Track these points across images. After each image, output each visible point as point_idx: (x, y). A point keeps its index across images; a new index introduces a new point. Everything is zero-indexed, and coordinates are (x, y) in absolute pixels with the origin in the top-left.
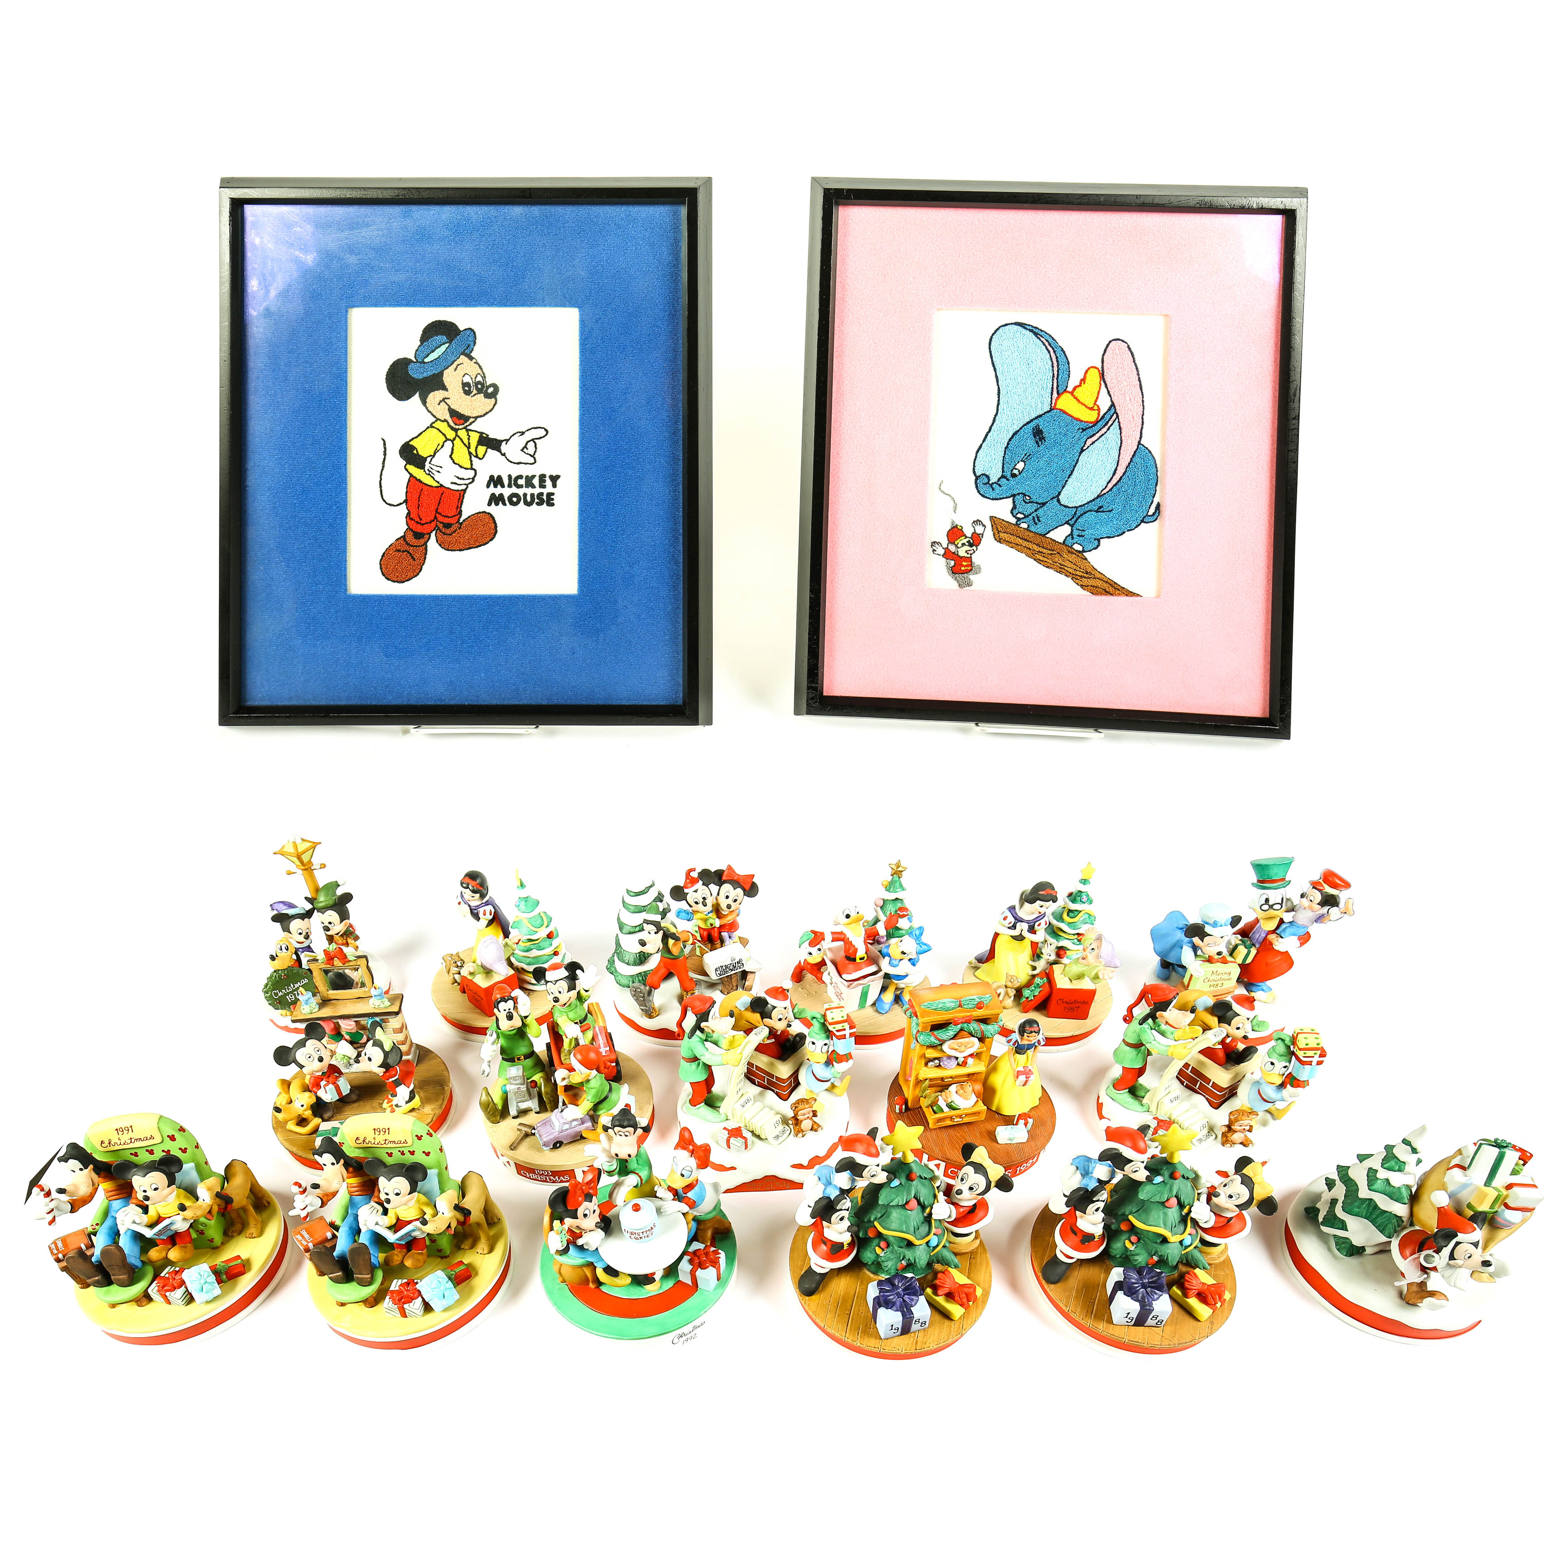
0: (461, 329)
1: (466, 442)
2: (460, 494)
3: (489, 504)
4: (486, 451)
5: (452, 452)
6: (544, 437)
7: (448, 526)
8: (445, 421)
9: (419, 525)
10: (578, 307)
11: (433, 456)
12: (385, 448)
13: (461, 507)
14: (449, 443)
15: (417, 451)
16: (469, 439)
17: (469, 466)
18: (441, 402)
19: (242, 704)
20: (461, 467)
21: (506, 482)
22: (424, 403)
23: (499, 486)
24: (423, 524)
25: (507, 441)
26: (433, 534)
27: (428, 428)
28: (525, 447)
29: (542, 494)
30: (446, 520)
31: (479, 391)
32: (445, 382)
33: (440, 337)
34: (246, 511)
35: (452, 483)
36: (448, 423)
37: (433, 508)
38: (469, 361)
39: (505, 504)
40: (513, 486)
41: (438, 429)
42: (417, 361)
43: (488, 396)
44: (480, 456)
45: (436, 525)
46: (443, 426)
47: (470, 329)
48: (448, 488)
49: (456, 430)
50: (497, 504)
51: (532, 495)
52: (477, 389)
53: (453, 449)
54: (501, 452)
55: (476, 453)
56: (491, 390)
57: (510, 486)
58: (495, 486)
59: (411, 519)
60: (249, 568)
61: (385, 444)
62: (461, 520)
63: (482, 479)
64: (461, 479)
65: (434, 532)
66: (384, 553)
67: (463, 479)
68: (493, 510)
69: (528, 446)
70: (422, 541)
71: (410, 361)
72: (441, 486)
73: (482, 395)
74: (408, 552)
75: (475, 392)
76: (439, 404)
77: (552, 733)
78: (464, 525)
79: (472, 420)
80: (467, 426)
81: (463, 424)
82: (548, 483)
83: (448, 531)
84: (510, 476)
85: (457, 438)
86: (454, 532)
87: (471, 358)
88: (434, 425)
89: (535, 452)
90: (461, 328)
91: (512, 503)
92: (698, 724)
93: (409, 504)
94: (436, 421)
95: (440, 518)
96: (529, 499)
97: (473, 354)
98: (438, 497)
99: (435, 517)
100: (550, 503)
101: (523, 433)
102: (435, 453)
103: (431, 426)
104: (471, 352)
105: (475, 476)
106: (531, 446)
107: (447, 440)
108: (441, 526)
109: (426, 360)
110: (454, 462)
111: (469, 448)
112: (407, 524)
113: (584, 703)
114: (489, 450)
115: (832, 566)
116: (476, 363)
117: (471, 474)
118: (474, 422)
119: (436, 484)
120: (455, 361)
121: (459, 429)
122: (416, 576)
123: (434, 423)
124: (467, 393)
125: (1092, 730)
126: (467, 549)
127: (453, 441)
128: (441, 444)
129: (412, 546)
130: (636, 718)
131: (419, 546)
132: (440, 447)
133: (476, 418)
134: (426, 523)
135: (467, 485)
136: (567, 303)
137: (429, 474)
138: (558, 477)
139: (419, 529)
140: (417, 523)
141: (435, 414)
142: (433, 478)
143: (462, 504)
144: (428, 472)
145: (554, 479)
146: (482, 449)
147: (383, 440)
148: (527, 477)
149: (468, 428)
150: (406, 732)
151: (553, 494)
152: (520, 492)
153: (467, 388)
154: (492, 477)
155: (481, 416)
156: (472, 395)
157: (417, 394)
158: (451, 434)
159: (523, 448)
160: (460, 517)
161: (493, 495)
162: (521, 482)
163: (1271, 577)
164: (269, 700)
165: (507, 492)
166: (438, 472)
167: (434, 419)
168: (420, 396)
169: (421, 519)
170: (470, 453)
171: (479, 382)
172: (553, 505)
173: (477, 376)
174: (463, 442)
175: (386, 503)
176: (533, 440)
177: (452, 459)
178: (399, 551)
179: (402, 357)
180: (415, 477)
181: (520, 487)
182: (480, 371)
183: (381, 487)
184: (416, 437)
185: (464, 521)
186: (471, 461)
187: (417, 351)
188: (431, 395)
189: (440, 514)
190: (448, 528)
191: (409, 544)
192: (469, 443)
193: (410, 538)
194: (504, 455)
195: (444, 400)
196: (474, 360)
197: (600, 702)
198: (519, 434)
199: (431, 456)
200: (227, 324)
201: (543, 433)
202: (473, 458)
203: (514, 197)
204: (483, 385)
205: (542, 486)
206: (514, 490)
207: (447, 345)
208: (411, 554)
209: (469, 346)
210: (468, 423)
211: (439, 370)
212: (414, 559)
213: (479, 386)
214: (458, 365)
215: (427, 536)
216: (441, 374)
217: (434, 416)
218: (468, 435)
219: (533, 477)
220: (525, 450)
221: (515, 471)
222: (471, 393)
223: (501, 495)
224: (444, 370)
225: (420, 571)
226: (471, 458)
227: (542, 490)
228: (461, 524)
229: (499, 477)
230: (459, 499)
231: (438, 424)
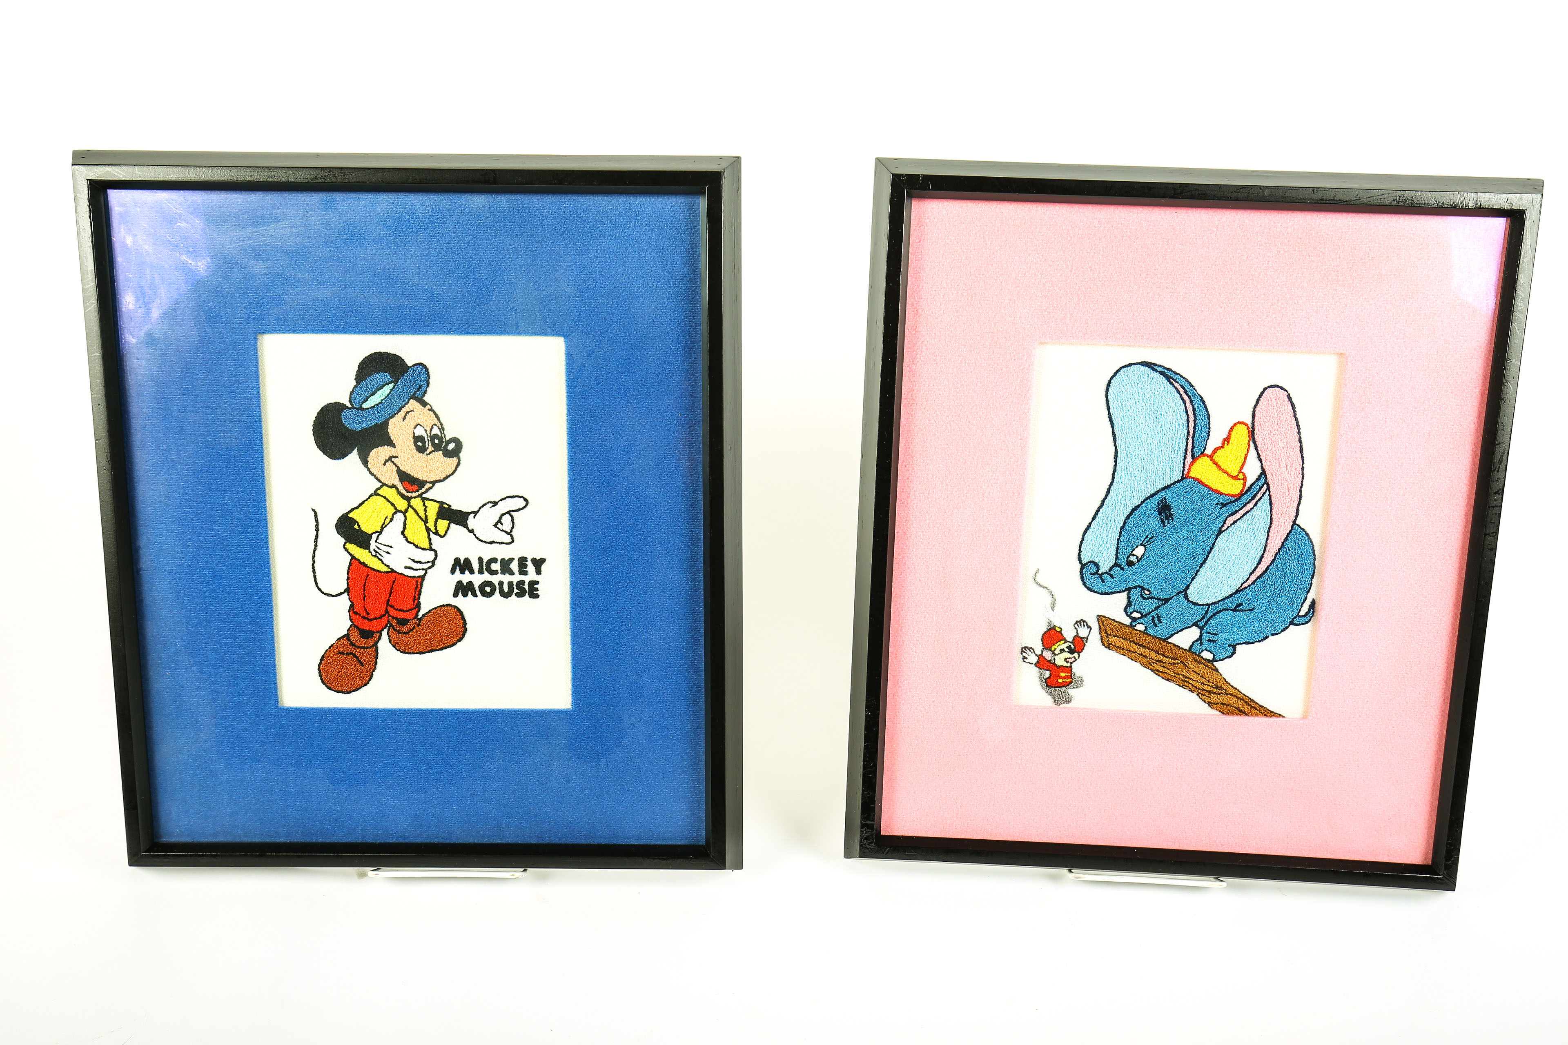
0: (410, 365)
1: (422, 514)
2: (417, 582)
3: (455, 595)
4: (449, 527)
5: (404, 528)
6: (523, 508)
7: (403, 622)
8: (393, 486)
9: (366, 621)
10: (563, 336)
11: (381, 533)
12: (317, 522)
13: (419, 598)
14: (399, 517)
15: (359, 526)
16: (425, 510)
17: (427, 546)
18: (387, 461)
19: (156, 840)
20: (417, 546)
21: (476, 566)
22: (365, 462)
23: (467, 572)
24: (371, 620)
25: (475, 513)
26: (385, 633)
27: (371, 495)
28: (499, 521)
29: (522, 582)
30: (401, 615)
31: (437, 448)
32: (391, 435)
33: (381, 374)
34: (141, 601)
35: (406, 567)
36: (397, 489)
37: (383, 599)
38: (421, 407)
39: (475, 595)
40: (486, 572)
41: (385, 498)
42: (353, 407)
43: (448, 454)
44: (442, 533)
45: (388, 621)
46: (391, 494)
47: (421, 364)
48: (402, 574)
49: (408, 499)
50: (465, 595)
51: (510, 584)
52: (433, 444)
53: (405, 524)
54: (468, 528)
55: (436, 529)
56: (451, 446)
57: (481, 572)
58: (462, 572)
59: (356, 613)
60: (151, 673)
61: (316, 516)
62: (420, 615)
63: (445, 562)
64: (417, 562)
65: (386, 630)
66: (323, 656)
67: (420, 562)
68: (461, 602)
69: (502, 521)
70: (371, 641)
71: (344, 407)
72: (393, 571)
73: (441, 452)
74: (354, 655)
75: (431, 448)
76: (384, 464)
77: (544, 878)
78: (424, 621)
79: (428, 486)
80: (422, 493)
81: (417, 491)
82: (531, 568)
83: (404, 629)
84: (480, 560)
85: (410, 509)
86: (412, 630)
87: (424, 404)
88: (379, 492)
89: (513, 528)
91: (485, 594)
92: (724, 868)
93: (352, 593)
94: (382, 486)
95: (393, 612)
96: (506, 588)
97: (426, 399)
98: (388, 585)
99: (387, 611)
100: (533, 593)
101: (495, 504)
102: (382, 529)
103: (376, 493)
104: (424, 395)
105: (435, 559)
106: (506, 519)
107: (397, 511)
108: (394, 622)
109: (365, 406)
110: (407, 540)
111: (426, 522)
112: (351, 620)
113: (583, 842)
114: (452, 525)
115: (894, 676)
116: (431, 410)
117: (430, 556)
118: (431, 488)
119: (386, 569)
120: (403, 407)
121: (412, 498)
122: (365, 685)
123: (379, 489)
124: (421, 450)
125: (1211, 878)
126: (429, 652)
127: (404, 513)
128: (390, 517)
129: (358, 647)
130: (648, 861)
131: (367, 648)
132: (388, 520)
133: (434, 483)
134: (376, 618)
135: (426, 570)
136: (549, 330)
137: (375, 556)
138: (543, 561)
139: (366, 625)
140: (364, 618)
141: (379, 477)
142: (381, 560)
143: (420, 595)
144: (374, 553)
145: (538, 564)
146: (443, 524)
147: (314, 510)
148: (503, 560)
149: (424, 496)
150: (363, 876)
151: (537, 583)
152: (495, 579)
153: (420, 444)
154: (457, 560)
155: (440, 481)
156: (428, 452)
157: (355, 451)
158: (402, 504)
159: (497, 523)
160: (419, 611)
161: (459, 583)
162: (496, 567)
163: (1449, 694)
164: (189, 835)
165: (477, 579)
166: (388, 553)
167: (379, 485)
168: (359, 453)
169: (368, 614)
170: (428, 529)
171: (436, 436)
172: (537, 596)
173: (432, 427)
174: (418, 514)
175: (323, 593)
176: (509, 512)
177: (405, 537)
178: (342, 653)
179: (333, 401)
180: (358, 560)
181: (494, 573)
182: (436, 421)
183: (314, 571)
184: (357, 508)
185: (423, 615)
186: (430, 539)
187: (352, 393)
188: (374, 452)
189: (392, 606)
190: (403, 625)
191: (354, 645)
192: (426, 516)
193: (355, 637)
194: (472, 531)
195: (390, 459)
196: (428, 407)
197: (603, 841)
198: (491, 505)
199: (377, 532)
200: (97, 354)
201: (521, 503)
202: (432, 534)
203: (475, 182)
204: (441, 439)
205: (523, 572)
206: (486, 577)
207: (391, 386)
208: (357, 658)
209: (420, 387)
210: (424, 490)
211: (383, 420)
212: (362, 664)
213: (437, 441)
214: (408, 412)
215: (377, 635)
216: (385, 424)
217: (379, 481)
218: (424, 505)
219: (511, 560)
220: (499, 525)
221: (488, 552)
222: (426, 450)
223: (470, 583)
224: (388, 420)
225: (370, 679)
226: (429, 535)
227: (522, 578)
228: (420, 619)
229: (467, 561)
230: (416, 588)
231: (384, 491)
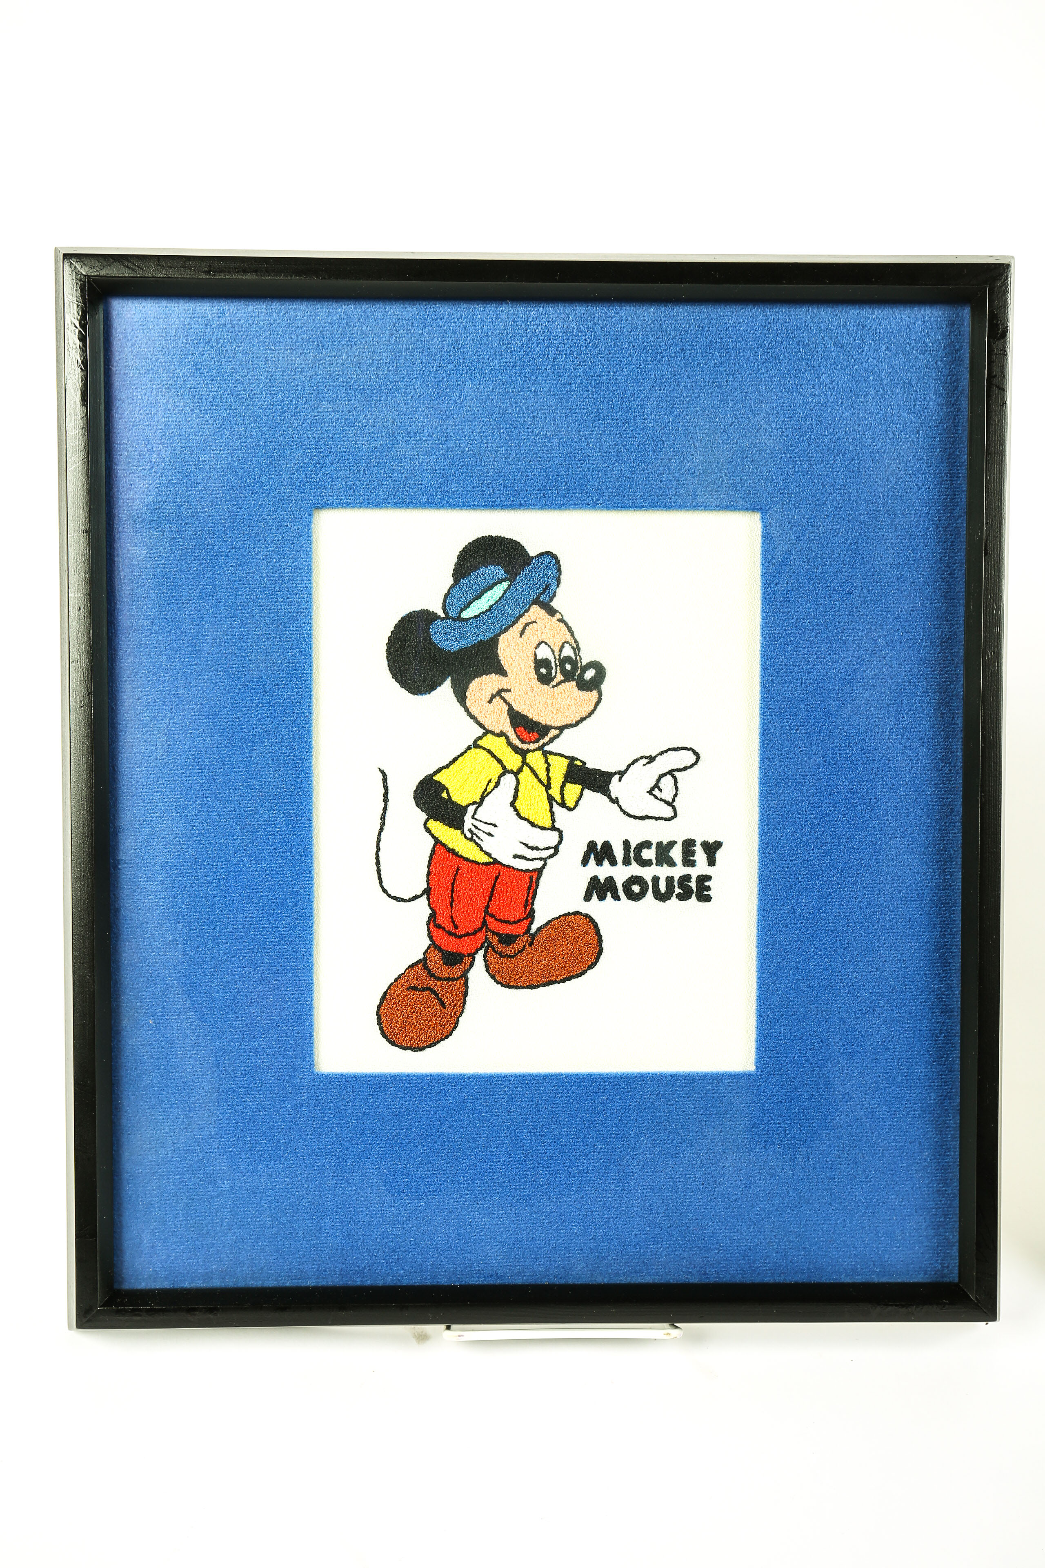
0: (532, 554)
1: (543, 775)
2: (531, 878)
3: (588, 898)
4: (581, 795)
5: (516, 797)
6: (692, 766)
7: (507, 940)
8: (501, 734)
9: (452, 939)
10: (759, 511)
11: (480, 804)
12: (386, 788)
13: (533, 904)
14: (510, 779)
15: (448, 793)
16: (548, 770)
17: (548, 824)
18: (493, 696)
19: (116, 1286)
20: (532, 824)
21: (619, 853)
22: (461, 697)
23: (606, 863)
24: (460, 937)
25: (622, 774)
26: (479, 957)
27: (469, 748)
28: (656, 786)
29: (687, 878)
30: (506, 929)
31: (568, 677)
32: (501, 658)
33: (491, 568)
35: (516, 856)
36: (507, 738)
37: (481, 904)
38: (547, 616)
39: (616, 898)
40: (633, 863)
41: (489, 751)
42: (448, 617)
43: (584, 686)
44: (570, 803)
45: (486, 938)
46: (498, 745)
47: (548, 553)
48: (509, 867)
49: (523, 753)
50: (602, 898)
51: (670, 880)
52: (564, 672)
53: (517, 790)
54: (609, 797)
55: (562, 798)
56: (590, 674)
57: (626, 862)
58: (599, 863)
59: (439, 927)
60: (125, 1022)
61: (385, 780)
62: (534, 928)
63: (573, 848)
64: (532, 848)
65: (481, 953)
66: (385, 994)
67: (537, 848)
68: (596, 908)
69: (661, 785)
70: (457, 971)
71: (434, 617)
72: (496, 862)
73: (574, 683)
74: (432, 991)
75: (560, 677)
76: (490, 702)
77: (698, 1338)
78: (539, 938)
79: (553, 733)
80: (544, 745)
81: (537, 741)
82: (700, 856)
83: (509, 950)
84: (626, 844)
85: (525, 768)
86: (520, 952)
87: (552, 612)
88: (480, 743)
89: (676, 795)
90: (533, 551)
91: (632, 897)
93: (434, 895)
94: (485, 734)
95: (493, 924)
96: (663, 887)
97: (555, 604)
98: (489, 884)
99: (484, 923)
100: (704, 896)
101: (651, 759)
102: (483, 798)
103: (476, 745)
104: (551, 600)
105: (560, 842)
106: (667, 783)
107: (505, 771)
108: (494, 940)
109: (465, 615)
110: (519, 814)
111: (548, 787)
112: (430, 936)
113: (768, 1279)
114: (587, 792)
116: (561, 620)
117: (552, 838)
118: (557, 736)
119: (485, 859)
120: (521, 616)
121: (528, 751)
122: (447, 1037)
123: (480, 738)
124: (545, 679)
126: (544, 985)
127: (516, 774)
128: (495, 780)
129: (439, 979)
131: (453, 979)
132: (492, 785)
133: (562, 729)
134: (467, 934)
135: (545, 860)
136: (738, 503)
137: (471, 839)
138: (718, 845)
139: (452, 945)
140: (450, 933)
141: (481, 720)
142: (479, 845)
143: (534, 897)
144: (469, 835)
145: (712, 849)
146: (572, 790)
147: (383, 773)
148: (659, 844)
149: (547, 748)
150: (422, 1338)
151: (709, 878)
152: (647, 873)
153: (543, 671)
154: (592, 845)
155: (571, 726)
156: (554, 683)
157: (448, 682)
158: (513, 761)
159: (652, 789)
160: (532, 923)
161: (595, 879)
162: (649, 854)
164: (166, 1278)
165: (621, 874)
166: (490, 834)
167: (481, 732)
168: (454, 686)
169: (456, 927)
170: (550, 799)
171: (568, 659)
172: (708, 899)
173: (563, 646)
174: (536, 776)
175: (390, 895)
176: (671, 772)
177: (516, 810)
178: (415, 988)
179: (418, 609)
180: (444, 845)
181: (646, 863)
182: (569, 638)
183: (378, 863)
184: (447, 766)
185: (539, 929)
186: (552, 814)
187: (446, 596)
188: (475, 685)
189: (492, 916)
190: (508, 945)
191: (433, 976)
192: (549, 779)
193: (436, 963)
194: (615, 801)
195: (499, 693)
196: (558, 616)
197: (800, 1279)
198: (645, 761)
199: (474, 803)
201: (690, 758)
202: (556, 808)
204: (574, 663)
205: (689, 862)
206: (635, 870)
207: (505, 585)
208: (437, 995)
209: (547, 587)
210: (547, 739)
211: (490, 635)
212: (443, 1004)
213: (568, 667)
214: (527, 624)
215: (467, 960)
216: (493, 642)
217: (481, 725)
218: (546, 762)
219: (672, 844)
220: (656, 792)
221: (637, 833)
222: (552, 679)
223: (610, 880)
224: (499, 635)
225: (454, 1028)
226: (551, 807)
227: (688, 870)
228: (533, 936)
229: (607, 846)
230: (529, 888)
231: (489, 742)
